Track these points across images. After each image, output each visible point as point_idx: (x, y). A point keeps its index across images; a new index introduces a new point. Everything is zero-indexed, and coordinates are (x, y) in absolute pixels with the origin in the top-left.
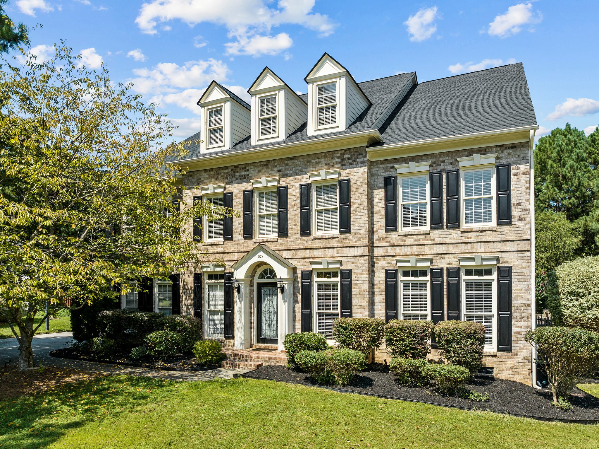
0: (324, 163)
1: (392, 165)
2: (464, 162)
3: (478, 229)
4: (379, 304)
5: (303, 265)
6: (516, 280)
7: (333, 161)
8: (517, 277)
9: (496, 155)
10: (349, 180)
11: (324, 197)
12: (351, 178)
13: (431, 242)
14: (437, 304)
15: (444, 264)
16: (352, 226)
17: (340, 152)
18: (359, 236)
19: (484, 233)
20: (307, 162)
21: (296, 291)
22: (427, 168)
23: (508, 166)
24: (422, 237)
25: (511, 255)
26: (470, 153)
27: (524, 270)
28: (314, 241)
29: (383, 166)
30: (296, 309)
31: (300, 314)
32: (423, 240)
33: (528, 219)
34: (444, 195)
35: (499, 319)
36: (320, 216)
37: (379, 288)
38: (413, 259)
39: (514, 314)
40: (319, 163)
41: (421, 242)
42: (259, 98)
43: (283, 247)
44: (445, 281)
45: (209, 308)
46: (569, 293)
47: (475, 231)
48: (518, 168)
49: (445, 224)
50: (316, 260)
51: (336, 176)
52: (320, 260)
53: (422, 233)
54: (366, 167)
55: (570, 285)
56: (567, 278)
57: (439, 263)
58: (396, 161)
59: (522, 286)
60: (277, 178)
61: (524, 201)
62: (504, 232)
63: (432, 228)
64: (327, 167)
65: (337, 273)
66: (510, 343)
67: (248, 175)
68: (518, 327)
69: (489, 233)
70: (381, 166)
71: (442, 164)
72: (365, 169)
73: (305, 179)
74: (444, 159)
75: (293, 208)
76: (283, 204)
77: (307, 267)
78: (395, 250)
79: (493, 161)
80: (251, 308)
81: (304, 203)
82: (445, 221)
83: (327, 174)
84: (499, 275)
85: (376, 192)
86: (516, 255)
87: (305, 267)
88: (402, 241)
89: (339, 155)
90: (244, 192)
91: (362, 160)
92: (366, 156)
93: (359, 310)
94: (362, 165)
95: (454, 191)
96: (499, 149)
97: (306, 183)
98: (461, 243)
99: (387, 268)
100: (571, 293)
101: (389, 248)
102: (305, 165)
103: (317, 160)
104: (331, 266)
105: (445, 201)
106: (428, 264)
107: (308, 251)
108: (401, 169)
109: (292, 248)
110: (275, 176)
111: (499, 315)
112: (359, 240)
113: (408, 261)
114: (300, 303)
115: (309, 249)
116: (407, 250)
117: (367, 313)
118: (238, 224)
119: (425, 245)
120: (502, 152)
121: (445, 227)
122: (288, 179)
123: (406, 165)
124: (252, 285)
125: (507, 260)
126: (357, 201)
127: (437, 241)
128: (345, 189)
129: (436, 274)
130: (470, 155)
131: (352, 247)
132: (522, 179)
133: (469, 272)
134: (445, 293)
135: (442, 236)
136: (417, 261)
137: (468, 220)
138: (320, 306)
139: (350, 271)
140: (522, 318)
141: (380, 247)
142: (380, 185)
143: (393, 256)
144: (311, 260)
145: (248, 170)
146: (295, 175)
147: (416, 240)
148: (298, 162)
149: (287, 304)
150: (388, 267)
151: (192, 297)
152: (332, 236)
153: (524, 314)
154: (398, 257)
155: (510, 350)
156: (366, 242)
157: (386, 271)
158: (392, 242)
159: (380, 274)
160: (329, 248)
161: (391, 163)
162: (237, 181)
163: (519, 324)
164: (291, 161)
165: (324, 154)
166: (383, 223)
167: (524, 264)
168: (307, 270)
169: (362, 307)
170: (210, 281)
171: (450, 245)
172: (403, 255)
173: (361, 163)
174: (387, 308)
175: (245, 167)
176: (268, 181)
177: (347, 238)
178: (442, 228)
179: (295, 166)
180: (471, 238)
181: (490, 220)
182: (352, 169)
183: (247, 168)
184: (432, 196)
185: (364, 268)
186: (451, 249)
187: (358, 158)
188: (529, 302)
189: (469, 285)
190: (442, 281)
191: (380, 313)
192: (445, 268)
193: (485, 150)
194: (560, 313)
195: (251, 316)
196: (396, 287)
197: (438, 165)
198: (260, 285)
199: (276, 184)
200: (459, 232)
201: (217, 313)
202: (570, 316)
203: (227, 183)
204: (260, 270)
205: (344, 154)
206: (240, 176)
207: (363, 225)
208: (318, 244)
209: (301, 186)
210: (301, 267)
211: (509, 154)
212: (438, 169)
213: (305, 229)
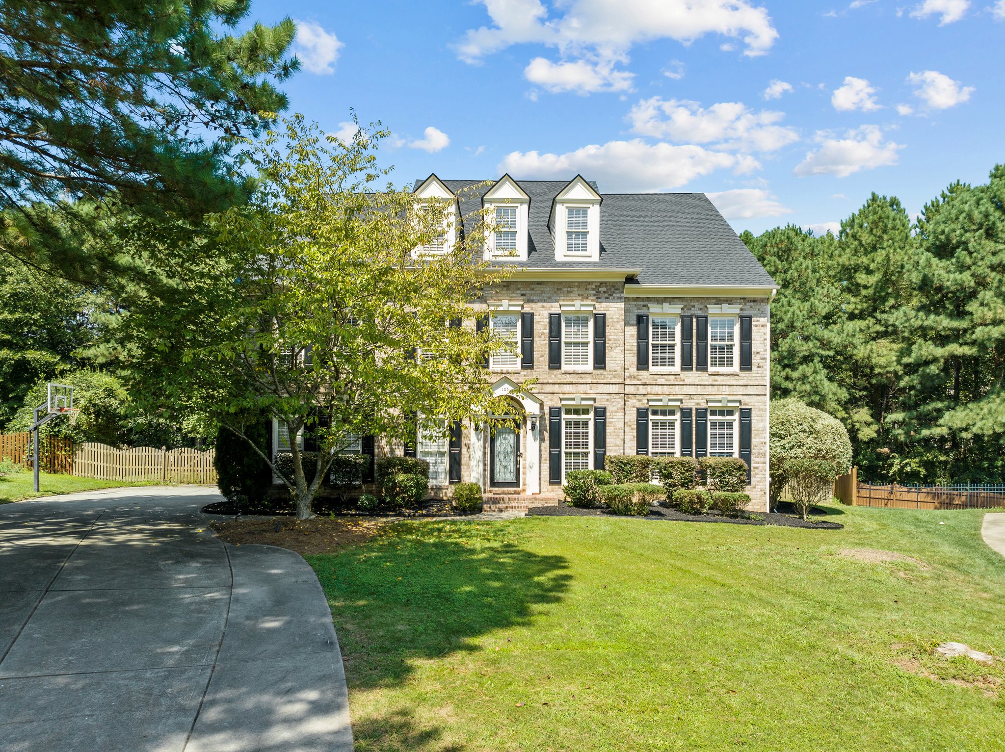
0: (577, 293)
1: (645, 303)
2: (713, 310)
3: (722, 373)
4: (630, 442)
5: (551, 400)
6: (755, 421)
7: (587, 292)
8: (756, 418)
9: (741, 306)
10: (604, 315)
11: (573, 329)
12: (607, 313)
13: (681, 383)
14: (686, 443)
15: (693, 404)
16: (607, 362)
17: (595, 284)
18: (613, 373)
19: (727, 377)
20: (558, 289)
21: (543, 428)
23: (751, 317)
24: (673, 377)
25: (751, 398)
26: (719, 301)
27: (761, 412)
28: (564, 375)
29: (636, 303)
30: (544, 448)
31: (547, 453)
32: (674, 380)
33: (765, 367)
34: (694, 339)
35: (741, 455)
36: (568, 348)
37: (630, 426)
38: (665, 399)
39: (753, 451)
40: (571, 292)
41: (672, 382)
42: (495, 207)
43: (528, 380)
44: (694, 421)
45: (422, 448)
47: (720, 375)
48: (758, 321)
49: (694, 366)
50: (567, 396)
51: (591, 309)
52: (571, 396)
53: (672, 373)
54: (623, 303)
57: (689, 404)
58: (649, 299)
59: (760, 426)
60: (521, 302)
61: (762, 350)
62: (745, 377)
63: (682, 369)
64: (580, 298)
65: (590, 409)
66: (750, 477)
67: (483, 295)
68: (756, 463)
69: (732, 377)
70: (633, 303)
71: (693, 309)
72: (622, 305)
74: (694, 304)
75: (540, 337)
76: (528, 331)
77: (556, 403)
78: (646, 388)
79: (738, 311)
80: (485, 448)
81: (553, 334)
82: (694, 363)
83: (582, 305)
84: (740, 416)
85: (629, 329)
86: (755, 398)
87: (553, 403)
88: (654, 380)
89: (594, 287)
90: (478, 314)
91: (618, 295)
92: (623, 292)
93: (613, 448)
94: (619, 300)
95: (702, 336)
96: (742, 301)
97: (555, 312)
98: (709, 385)
99: (638, 407)
101: (641, 387)
102: (555, 292)
103: (569, 289)
104: (583, 403)
105: (694, 344)
106: (678, 404)
107: (556, 386)
108: (654, 308)
109: (538, 381)
110: (518, 300)
111: (740, 452)
112: (615, 377)
113: (661, 400)
114: (547, 442)
115: (558, 384)
116: (658, 389)
117: (620, 450)
119: (675, 385)
120: (745, 304)
121: (694, 368)
122: (533, 305)
123: (659, 305)
125: (749, 402)
126: (613, 337)
127: (687, 382)
128: (600, 323)
129: (686, 413)
130: (719, 304)
131: (607, 384)
132: (761, 331)
133: (714, 413)
134: (694, 432)
135: (691, 377)
136: (668, 400)
137: (714, 364)
138: (568, 445)
139: (605, 408)
140: (759, 454)
141: (631, 385)
142: (632, 322)
143: (644, 395)
144: (561, 395)
145: (483, 289)
146: (542, 302)
147: (666, 380)
148: (547, 289)
150: (639, 405)
152: (585, 371)
153: (760, 451)
154: (649, 396)
155: (750, 483)
156: (620, 380)
157: (638, 409)
158: (644, 381)
159: (631, 412)
160: (581, 384)
161: (644, 301)
163: (757, 460)
164: (537, 286)
165: (577, 284)
166: (635, 361)
167: (761, 407)
168: (555, 406)
169: (616, 445)
171: (699, 387)
172: (654, 394)
173: (618, 298)
174: (638, 447)
176: (509, 305)
177: (601, 374)
178: (691, 369)
179: (542, 292)
180: (717, 381)
181: (731, 365)
182: (608, 304)
184: (682, 338)
185: (619, 406)
187: (614, 293)
188: (765, 441)
189: (714, 425)
190: (691, 421)
191: (631, 451)
192: (694, 408)
193: (732, 301)
195: (484, 457)
196: (646, 425)
197: (688, 309)
199: (519, 309)
200: (707, 375)
201: (439, 454)
205: (600, 287)
207: (618, 362)
208: (569, 379)
209: (550, 314)
210: (550, 402)
211: (751, 307)
212: (688, 313)
213: (555, 361)
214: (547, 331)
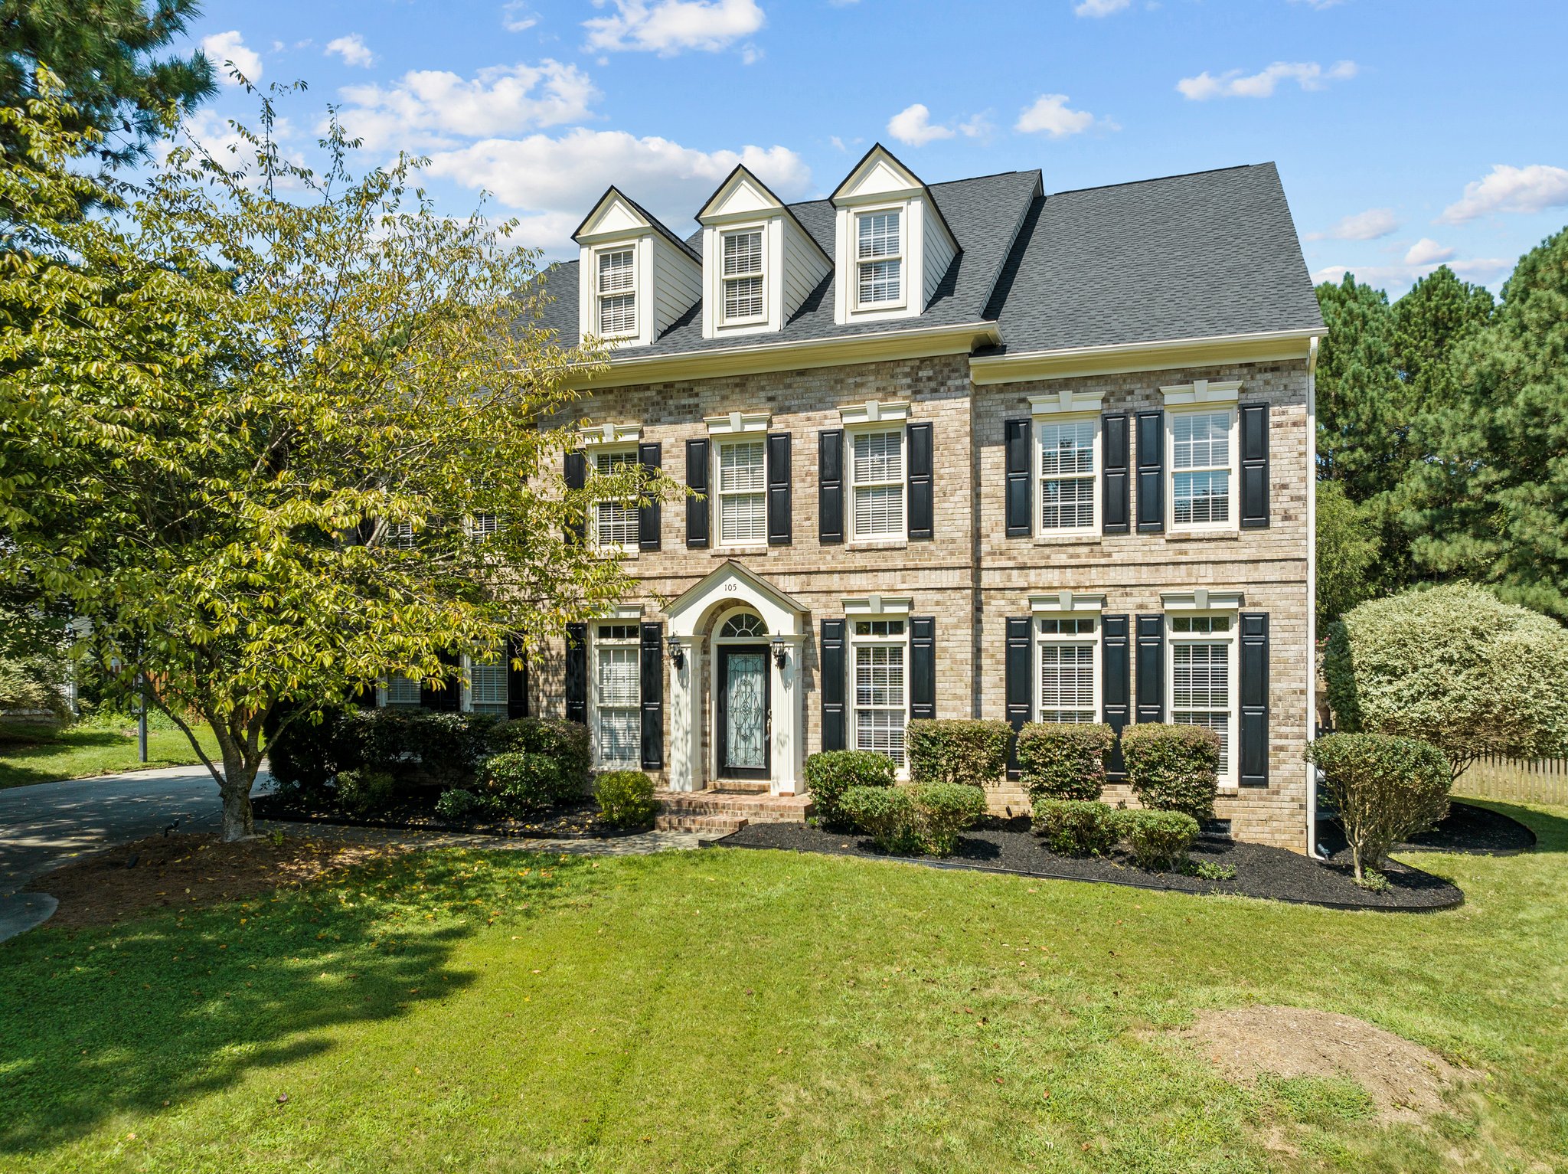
0: (874, 385)
1: (1022, 395)
2: (1174, 396)
3: (1201, 536)
4: (992, 691)
5: (826, 606)
6: (1278, 641)
7: (894, 382)
8: (1279, 635)
9: (1240, 383)
10: (930, 425)
11: (872, 459)
12: (935, 420)
13: (1103, 561)
14: (1114, 691)
15: (1130, 606)
16: (935, 524)
17: (909, 363)
18: (951, 546)
19: (1213, 545)
20: (836, 382)
21: (809, 663)
22: (1097, 405)
23: (1265, 407)
24: (1085, 550)
25: (1269, 589)
26: (1188, 377)
27: (1293, 622)
28: (850, 555)
29: (1002, 396)
30: (810, 702)
31: (819, 713)
32: (1087, 556)
33: (1302, 518)
34: (1133, 463)
35: (1244, 720)
36: (862, 500)
37: (992, 656)
38: (1065, 596)
39: (1273, 710)
40: (862, 385)
41: (1083, 561)
42: (722, 233)
43: (780, 568)
44: (1133, 643)
45: (601, 700)
46: (1374, 668)
47: (1196, 540)
48: (1283, 413)
49: (1133, 524)
50: (856, 596)
51: (902, 415)
52: (864, 596)
53: (1085, 541)
54: (968, 399)
55: (1376, 652)
56: (1370, 637)
57: (1120, 606)
58: (1031, 386)
59: (1290, 654)
60: (767, 414)
61: (1295, 480)
62: (1253, 542)
63: (1106, 532)
64: (880, 395)
65: (901, 623)
66: (1264, 769)
67: (697, 406)
68: (1280, 736)
69: (1223, 544)
70: (997, 396)
71: (1129, 398)
72: (966, 403)
73: (832, 420)
74: (1133, 387)
75: (803, 481)
76: (780, 471)
77: (836, 612)
78: (1027, 576)
79: (1234, 395)
80: (703, 702)
81: (828, 473)
82: (1133, 518)
83: (881, 410)
84: (1243, 631)
85: (985, 451)
86: (1278, 590)
87: (830, 611)
88: (1043, 558)
89: (907, 370)
90: (689, 443)
91: (958, 382)
92: (967, 376)
93: (950, 703)
94: (959, 393)
95: (1153, 455)
96: (1245, 371)
97: (832, 428)
98: (1166, 564)
99: (1009, 615)
100: (1378, 669)
101: (1015, 572)
102: (832, 388)
103: (858, 380)
104: (888, 610)
105: (1133, 475)
106: (1097, 606)
107: (836, 576)
108: (1041, 404)
109: (800, 568)
110: (761, 410)
111: (1242, 712)
112: (952, 554)
113: (1056, 600)
114: (818, 690)
115: (839, 572)
116: (1053, 577)
117: (969, 709)
118: (673, 515)
119: (1090, 566)
120: (1252, 378)
121: (1133, 529)
122: (790, 418)
123: (1053, 397)
124: (706, 651)
125: (1261, 599)
126: (947, 471)
127: (1117, 558)
128: (921, 444)
129: (1114, 627)
130: (1187, 382)
131: (936, 569)
132: (1291, 436)
133: (1180, 625)
134: (1133, 667)
135: (1126, 549)
136: (1075, 600)
137: (1181, 516)
138: (862, 696)
139: (932, 620)
140: (1288, 717)
141: (995, 569)
142: (995, 438)
143: (1022, 589)
144: (844, 596)
145: (697, 395)
146: (807, 410)
147: (1071, 557)
148: (815, 382)
149: (791, 691)
150: (1011, 611)
151: (562, 677)
152: (892, 545)
153: (1292, 711)
154: (1033, 593)
155: (1265, 783)
156: (966, 559)
157: (1008, 620)
158: (1020, 560)
159: (994, 626)
160: (884, 571)
161: (1019, 390)
162: (671, 419)
163: (1283, 730)
164: (798, 379)
165: (873, 367)
166: (1002, 518)
167: (1293, 609)
168: (834, 617)
169: (956, 697)
170: (604, 641)
171: (1144, 568)
172: (1043, 588)
173: (957, 388)
174: (1009, 700)
175: (690, 388)
176: (744, 422)
177: (924, 549)
178: (1127, 531)
179: (807, 390)
180: (1186, 553)
181: (1225, 518)
182: (937, 402)
183: (696, 389)
184: (1106, 464)
185: (962, 614)
186: (1146, 575)
187: (949, 378)
188: (1303, 686)
189: (1181, 650)
190: (1127, 643)
191: (994, 709)
192: (1133, 615)
193: (1218, 373)
194: (1355, 709)
195: (704, 719)
196: (1028, 653)
197: (1119, 400)
198: (724, 652)
199: (763, 427)
200: (1163, 541)
201: (621, 712)
202: (1376, 715)
203: (646, 422)
204: (724, 618)
205: (919, 368)
206: (677, 407)
207: (960, 522)
208: (859, 561)
209: (822, 433)
210: (821, 611)
211: (1267, 383)
212: (1116, 410)
213: (832, 528)
214: (816, 468)
